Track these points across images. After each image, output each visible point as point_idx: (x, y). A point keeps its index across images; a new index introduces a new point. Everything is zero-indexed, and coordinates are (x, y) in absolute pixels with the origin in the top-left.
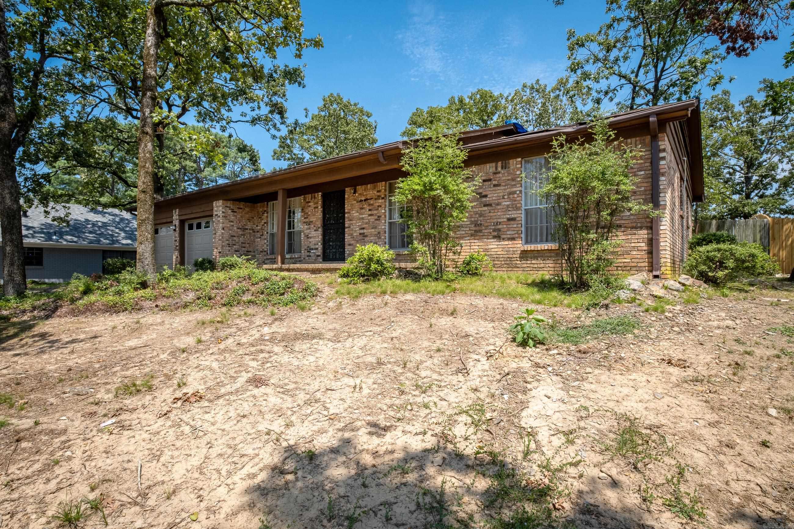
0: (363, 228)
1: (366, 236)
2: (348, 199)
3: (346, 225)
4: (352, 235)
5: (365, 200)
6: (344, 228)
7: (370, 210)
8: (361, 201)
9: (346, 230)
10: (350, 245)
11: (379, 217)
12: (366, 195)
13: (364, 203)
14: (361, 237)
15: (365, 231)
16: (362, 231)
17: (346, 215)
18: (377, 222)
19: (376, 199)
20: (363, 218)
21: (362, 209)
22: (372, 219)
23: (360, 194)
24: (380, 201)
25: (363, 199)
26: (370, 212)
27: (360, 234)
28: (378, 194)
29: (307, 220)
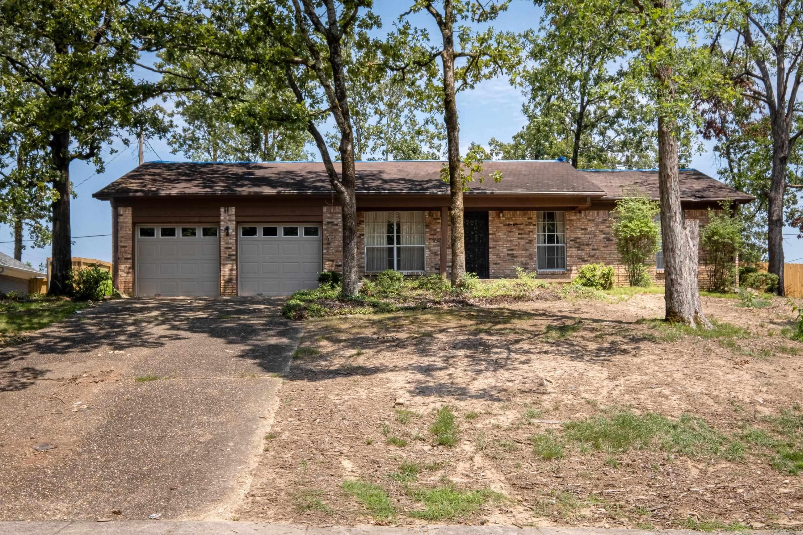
0: (512, 250)
1: (516, 257)
2: (492, 221)
3: (491, 246)
4: (498, 255)
5: (514, 225)
6: (488, 248)
7: (519, 234)
8: (509, 225)
9: (490, 250)
10: (496, 264)
11: (530, 241)
12: (516, 220)
13: (512, 227)
14: (509, 258)
15: (514, 252)
16: (510, 252)
17: (490, 236)
18: (529, 245)
19: (526, 225)
20: (511, 241)
21: (511, 232)
22: (523, 242)
23: (506, 219)
24: (532, 227)
25: (512, 223)
26: (520, 236)
27: (508, 255)
28: (529, 221)
29: (435, 237)
